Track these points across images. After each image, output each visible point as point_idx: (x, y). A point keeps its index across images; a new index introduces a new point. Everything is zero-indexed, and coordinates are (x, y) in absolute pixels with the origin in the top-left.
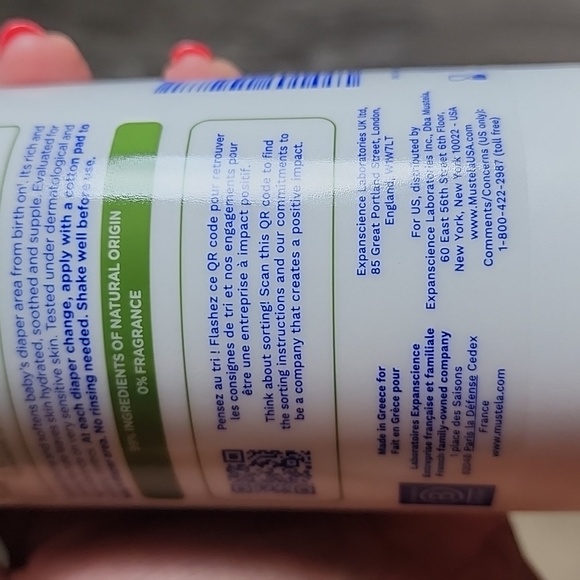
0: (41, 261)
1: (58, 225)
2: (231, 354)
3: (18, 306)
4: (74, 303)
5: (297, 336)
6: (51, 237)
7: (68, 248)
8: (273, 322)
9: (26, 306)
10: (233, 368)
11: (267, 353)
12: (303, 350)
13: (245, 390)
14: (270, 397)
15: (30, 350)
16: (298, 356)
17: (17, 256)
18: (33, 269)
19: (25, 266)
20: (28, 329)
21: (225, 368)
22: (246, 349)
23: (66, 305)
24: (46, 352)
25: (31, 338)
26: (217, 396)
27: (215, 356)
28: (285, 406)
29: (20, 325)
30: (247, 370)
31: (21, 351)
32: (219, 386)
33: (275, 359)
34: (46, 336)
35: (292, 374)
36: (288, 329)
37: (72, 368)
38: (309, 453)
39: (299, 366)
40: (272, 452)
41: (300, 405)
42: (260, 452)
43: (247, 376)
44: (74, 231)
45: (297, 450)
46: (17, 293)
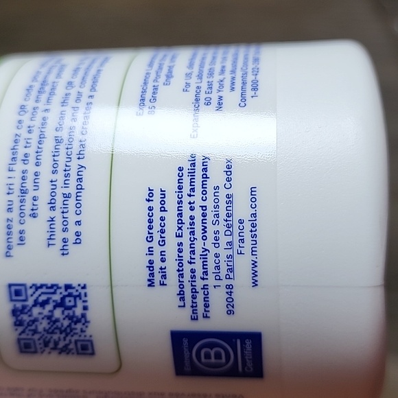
2: (23, 179)
5: (81, 162)
8: (63, 151)
10: (24, 192)
11: (54, 177)
12: (85, 174)
13: (32, 212)
14: (52, 220)
16: (80, 180)
21: (17, 192)
22: (36, 174)
26: (8, 219)
27: (10, 181)
28: (65, 230)
30: (35, 194)
32: (10, 210)
33: (60, 183)
35: (74, 196)
36: (74, 157)
38: (84, 287)
39: (80, 189)
40: (52, 286)
41: (78, 228)
42: (41, 286)
43: (35, 199)
45: (75, 284)
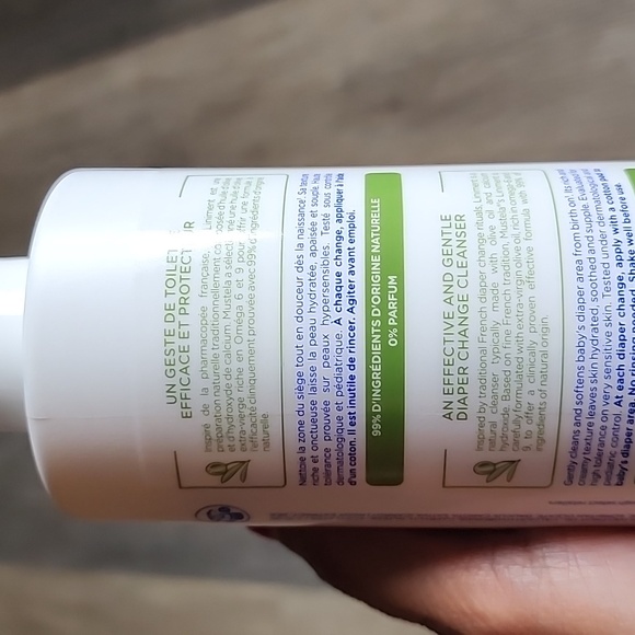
0: (597, 246)
1: (608, 222)
3: (580, 279)
4: (626, 277)
6: (603, 229)
7: (617, 237)
9: (587, 279)
15: (588, 315)
17: (577, 242)
18: (592, 251)
19: (585, 249)
20: (588, 297)
23: (620, 278)
24: (602, 317)
25: (589, 305)
29: (581, 294)
31: (581, 317)
34: (602, 303)
37: (622, 331)
44: (621, 226)
46: (579, 269)
